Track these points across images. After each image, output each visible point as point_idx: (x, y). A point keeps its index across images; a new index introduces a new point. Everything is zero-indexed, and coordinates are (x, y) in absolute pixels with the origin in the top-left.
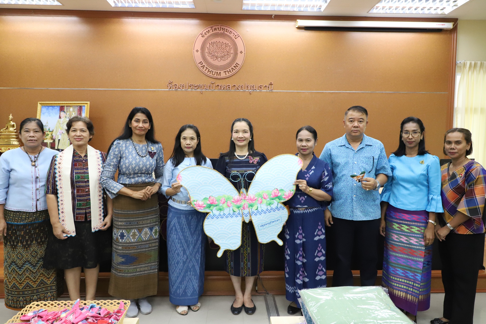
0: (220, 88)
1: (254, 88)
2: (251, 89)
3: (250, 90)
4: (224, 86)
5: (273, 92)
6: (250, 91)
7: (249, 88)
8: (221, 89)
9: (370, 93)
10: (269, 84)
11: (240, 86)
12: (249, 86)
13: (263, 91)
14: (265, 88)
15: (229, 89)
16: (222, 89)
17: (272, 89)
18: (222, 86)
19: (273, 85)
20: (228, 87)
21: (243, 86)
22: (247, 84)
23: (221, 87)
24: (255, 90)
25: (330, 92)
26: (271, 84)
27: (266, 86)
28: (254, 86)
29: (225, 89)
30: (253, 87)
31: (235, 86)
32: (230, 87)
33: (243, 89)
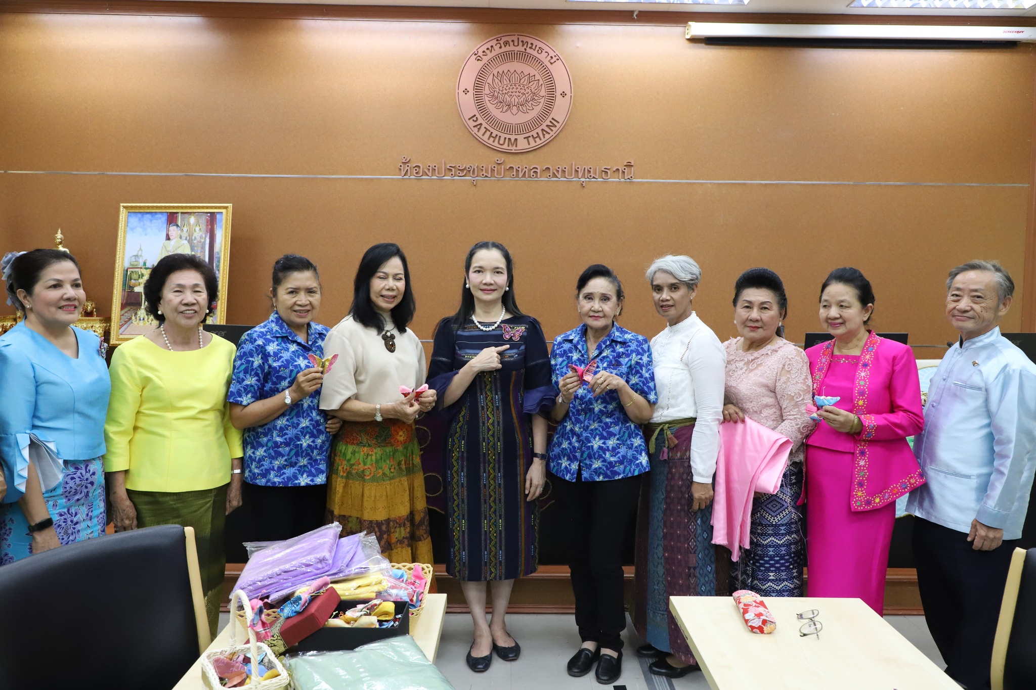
0: (515, 173)
1: (592, 174)
2: (583, 176)
4: (525, 169)
5: (633, 182)
6: (583, 179)
7: (580, 175)
8: (517, 176)
9: (853, 185)
10: (625, 166)
11: (560, 170)
12: (579, 170)
13: (610, 182)
14: (616, 173)
15: (536, 177)
16: (521, 175)
17: (632, 175)
18: (520, 169)
19: (632, 168)
20: (534, 172)
21: (566, 170)
22: (575, 166)
23: (517, 171)
24: (594, 178)
25: (761, 184)
26: (629, 165)
27: (618, 170)
28: (591, 170)
29: (527, 176)
30: (589, 172)
31: (548, 169)
32: (538, 171)
33: (567, 177)
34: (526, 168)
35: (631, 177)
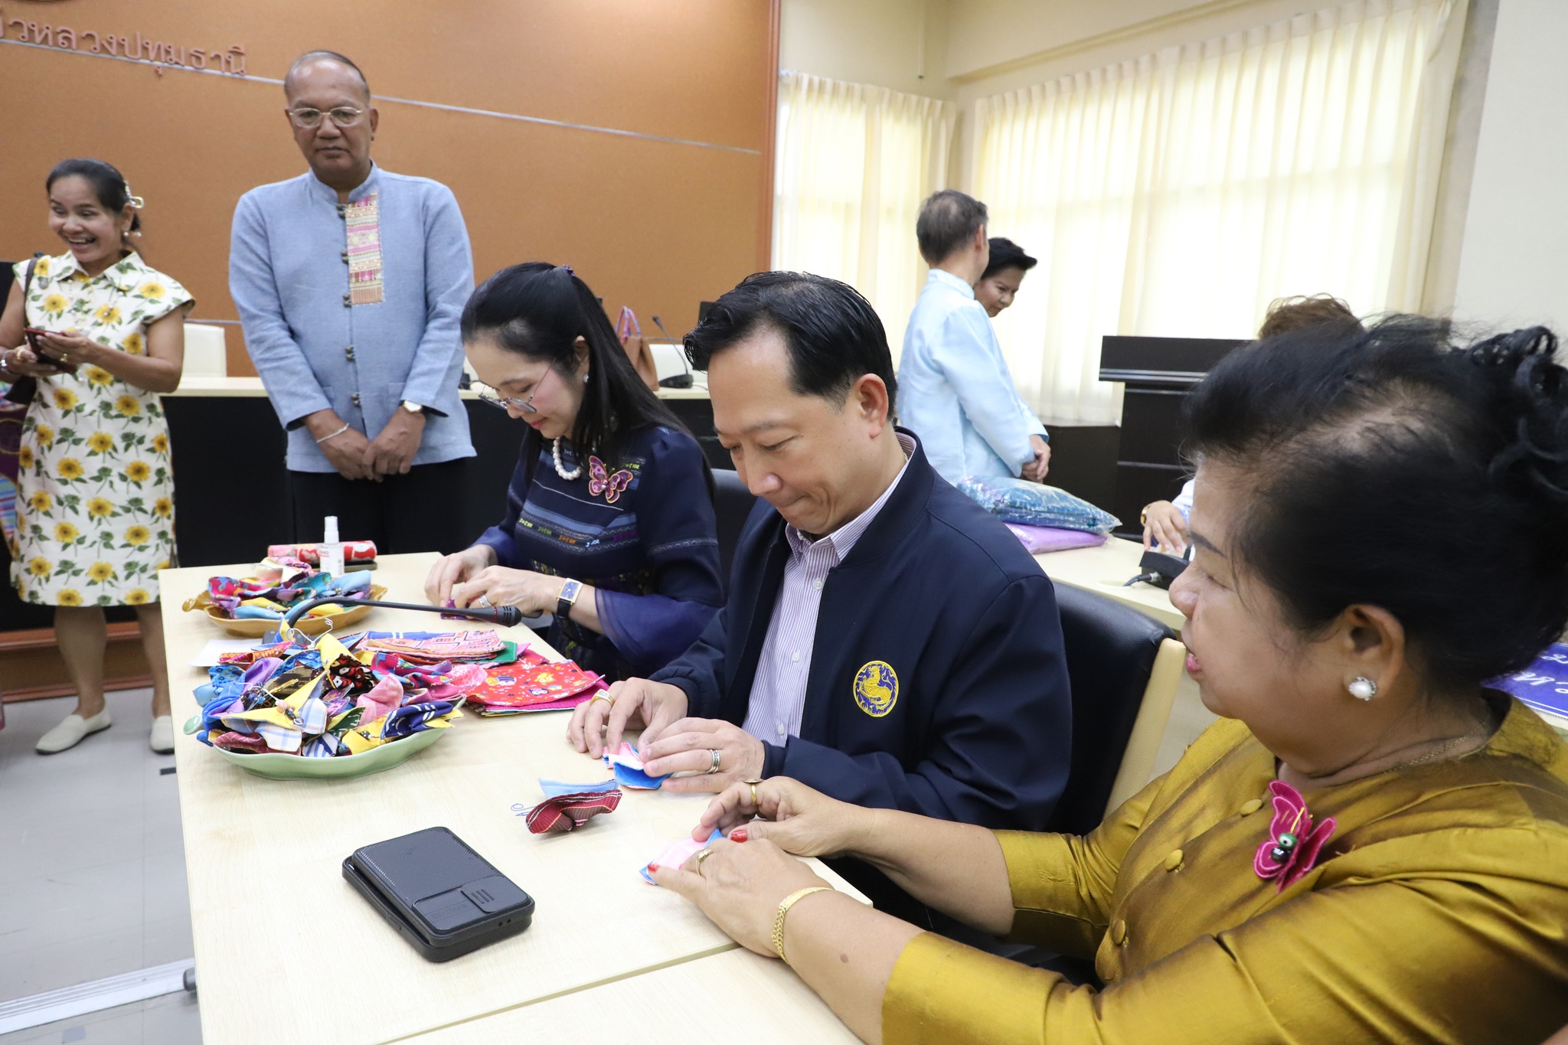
0: (26, 33)
1: (173, 56)
2: (158, 57)
3: (156, 60)
4: (46, 31)
5: (247, 81)
6: (158, 63)
7: (152, 55)
8: (32, 39)
10: (232, 52)
11: (114, 42)
12: (150, 47)
14: (216, 61)
15: (69, 47)
16: (38, 39)
17: (243, 68)
18: (36, 29)
19: (243, 58)
20: (65, 38)
21: (126, 43)
22: (142, 38)
23: (31, 31)
24: (177, 63)
25: (442, 110)
26: (237, 53)
27: (218, 57)
28: (172, 51)
29: (50, 42)
30: (168, 52)
31: (90, 36)
32: (73, 37)
33: (127, 53)
34: (47, 28)
35: (242, 72)
